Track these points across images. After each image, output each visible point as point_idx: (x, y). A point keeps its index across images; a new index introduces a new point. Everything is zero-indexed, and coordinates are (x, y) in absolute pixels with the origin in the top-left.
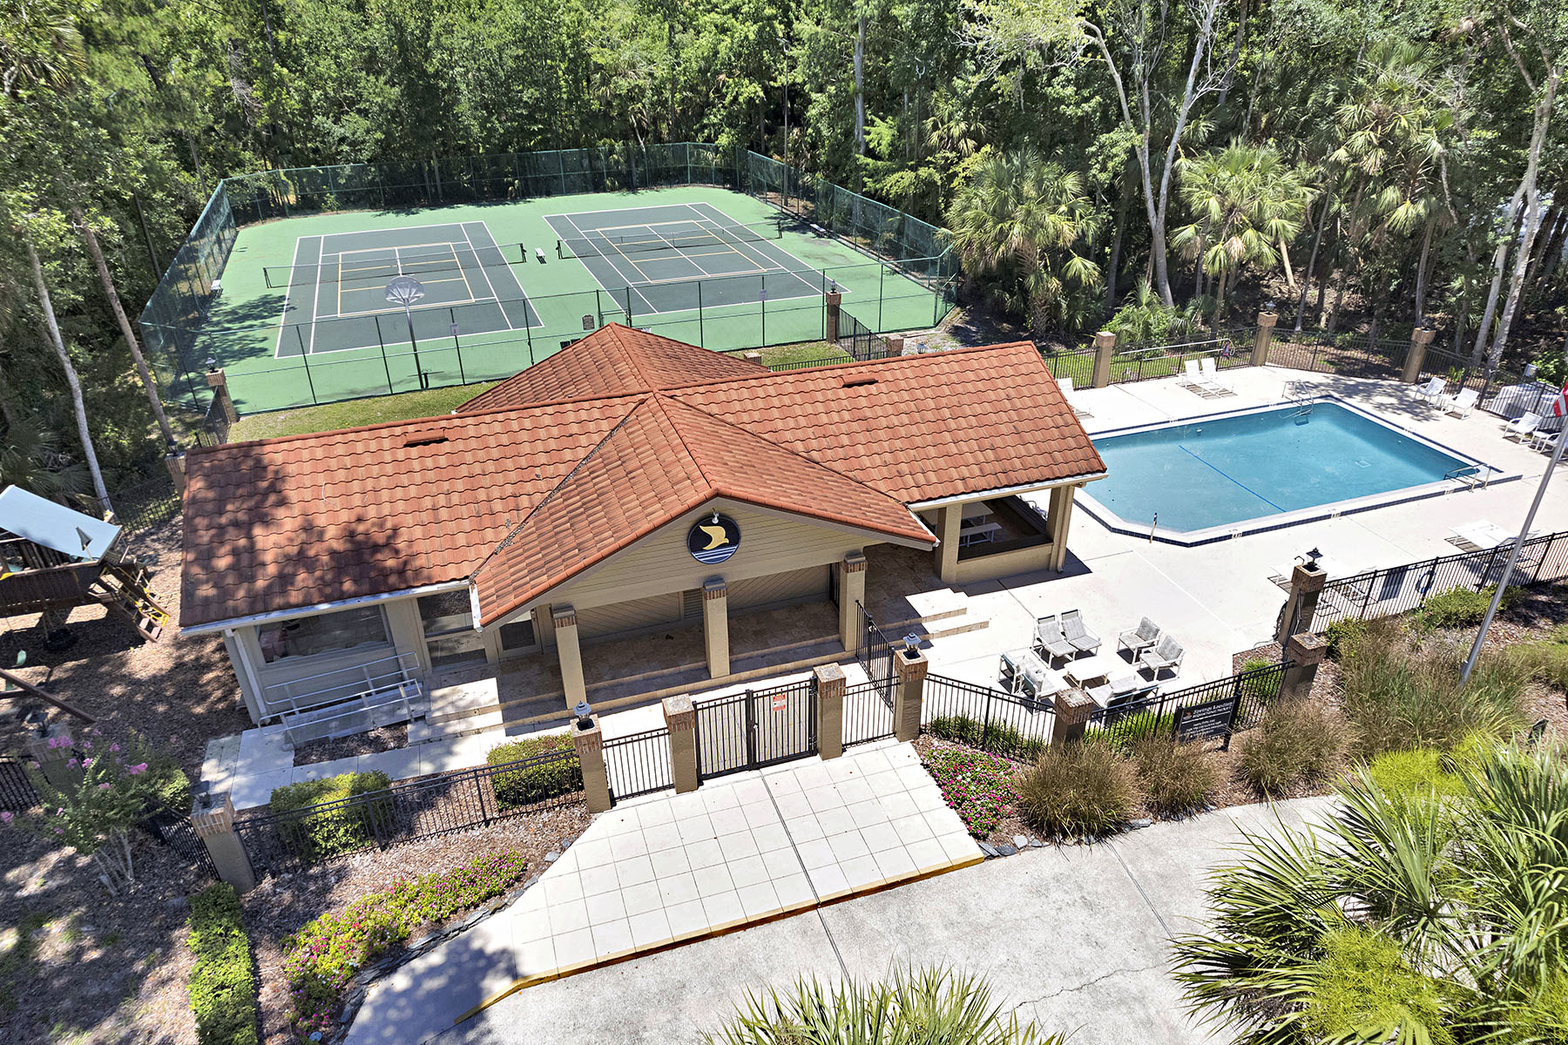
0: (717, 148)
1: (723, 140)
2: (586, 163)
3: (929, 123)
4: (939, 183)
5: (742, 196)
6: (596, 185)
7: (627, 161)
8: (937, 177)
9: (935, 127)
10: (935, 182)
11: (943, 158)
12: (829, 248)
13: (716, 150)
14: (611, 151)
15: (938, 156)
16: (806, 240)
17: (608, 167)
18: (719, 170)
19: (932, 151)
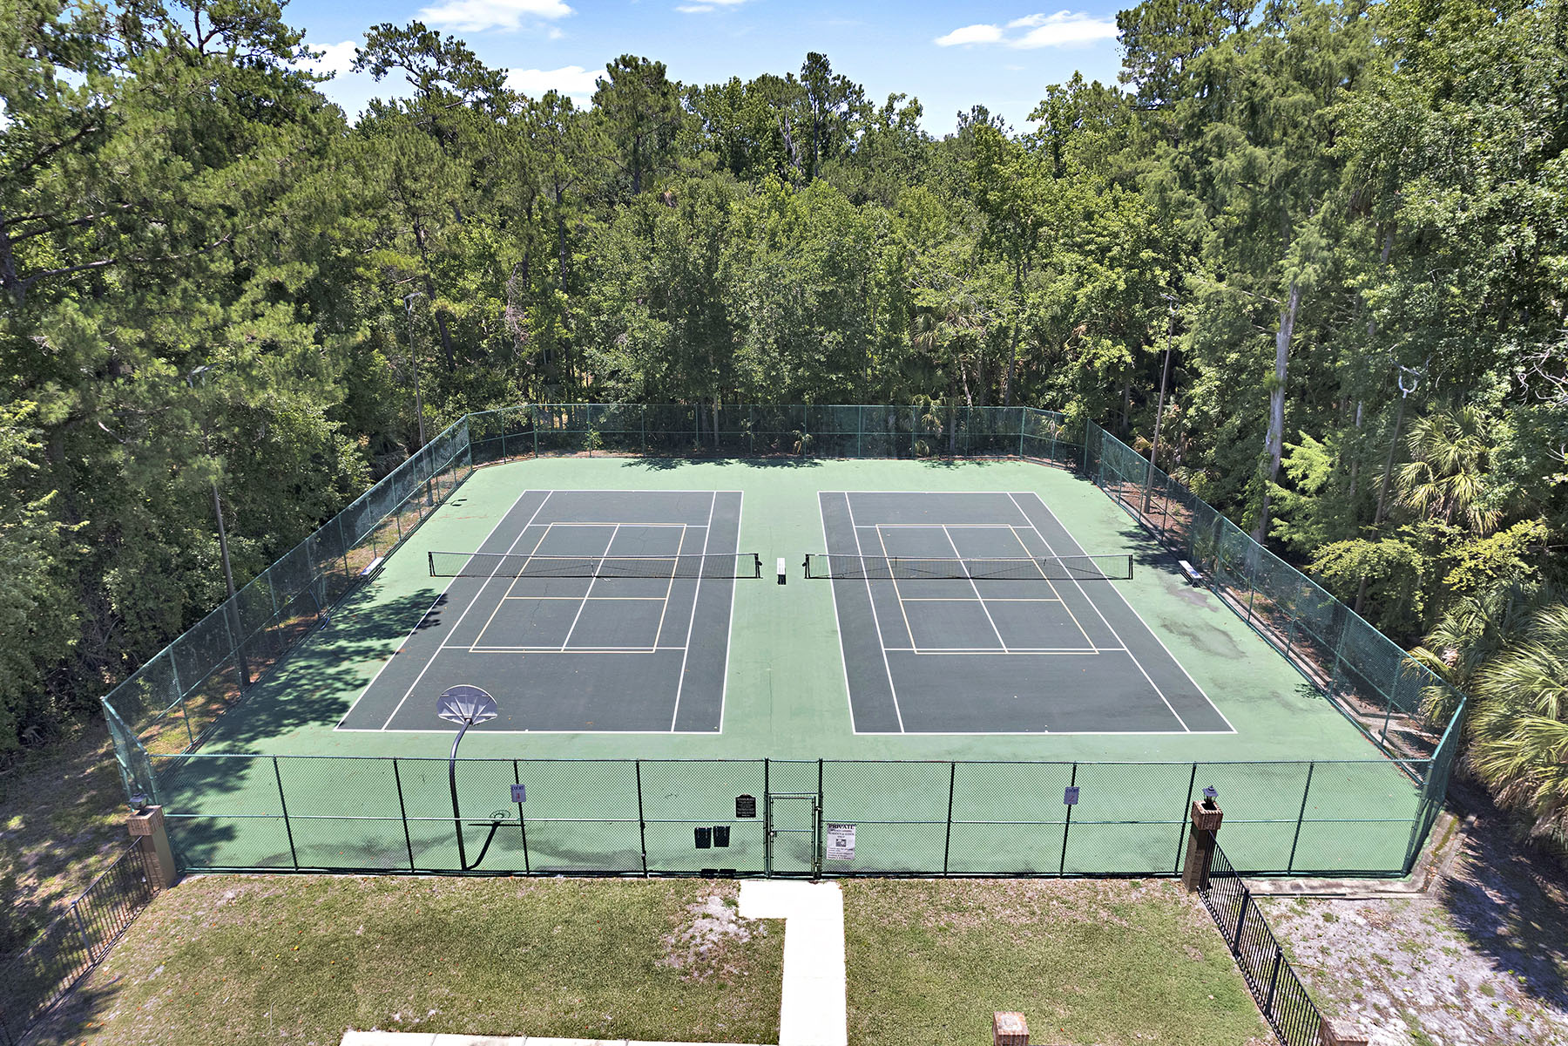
0: (1063, 417)
1: (1072, 409)
2: (892, 420)
3: (1409, 471)
4: (1420, 571)
5: (1087, 484)
6: (902, 450)
7: (946, 423)
8: (1417, 559)
9: (1422, 478)
10: (1413, 570)
11: (1436, 531)
12: (1205, 613)
13: (1061, 420)
14: (926, 409)
15: (1423, 525)
16: (1171, 589)
17: (920, 428)
18: (1059, 446)
19: (1412, 516)
